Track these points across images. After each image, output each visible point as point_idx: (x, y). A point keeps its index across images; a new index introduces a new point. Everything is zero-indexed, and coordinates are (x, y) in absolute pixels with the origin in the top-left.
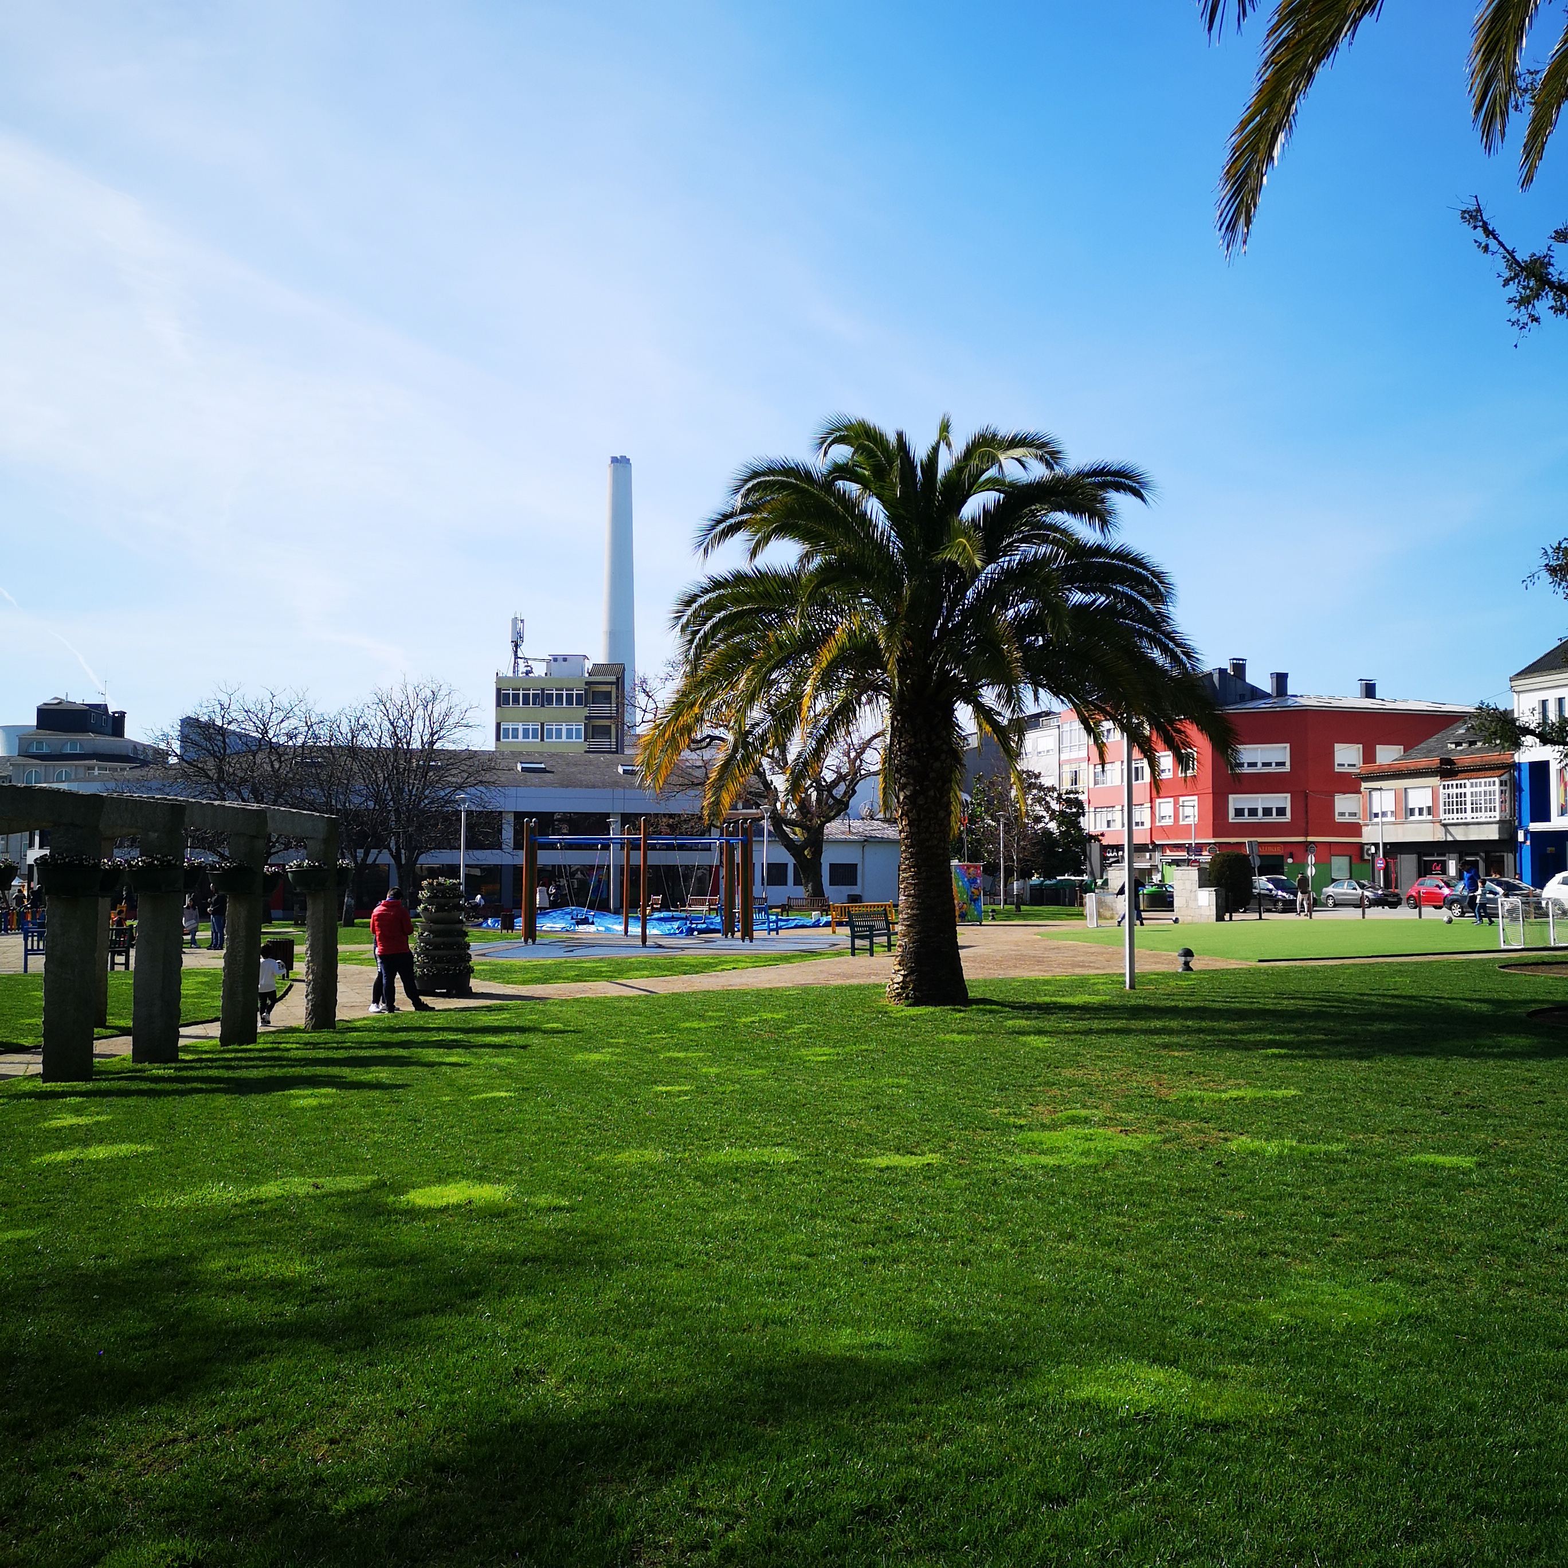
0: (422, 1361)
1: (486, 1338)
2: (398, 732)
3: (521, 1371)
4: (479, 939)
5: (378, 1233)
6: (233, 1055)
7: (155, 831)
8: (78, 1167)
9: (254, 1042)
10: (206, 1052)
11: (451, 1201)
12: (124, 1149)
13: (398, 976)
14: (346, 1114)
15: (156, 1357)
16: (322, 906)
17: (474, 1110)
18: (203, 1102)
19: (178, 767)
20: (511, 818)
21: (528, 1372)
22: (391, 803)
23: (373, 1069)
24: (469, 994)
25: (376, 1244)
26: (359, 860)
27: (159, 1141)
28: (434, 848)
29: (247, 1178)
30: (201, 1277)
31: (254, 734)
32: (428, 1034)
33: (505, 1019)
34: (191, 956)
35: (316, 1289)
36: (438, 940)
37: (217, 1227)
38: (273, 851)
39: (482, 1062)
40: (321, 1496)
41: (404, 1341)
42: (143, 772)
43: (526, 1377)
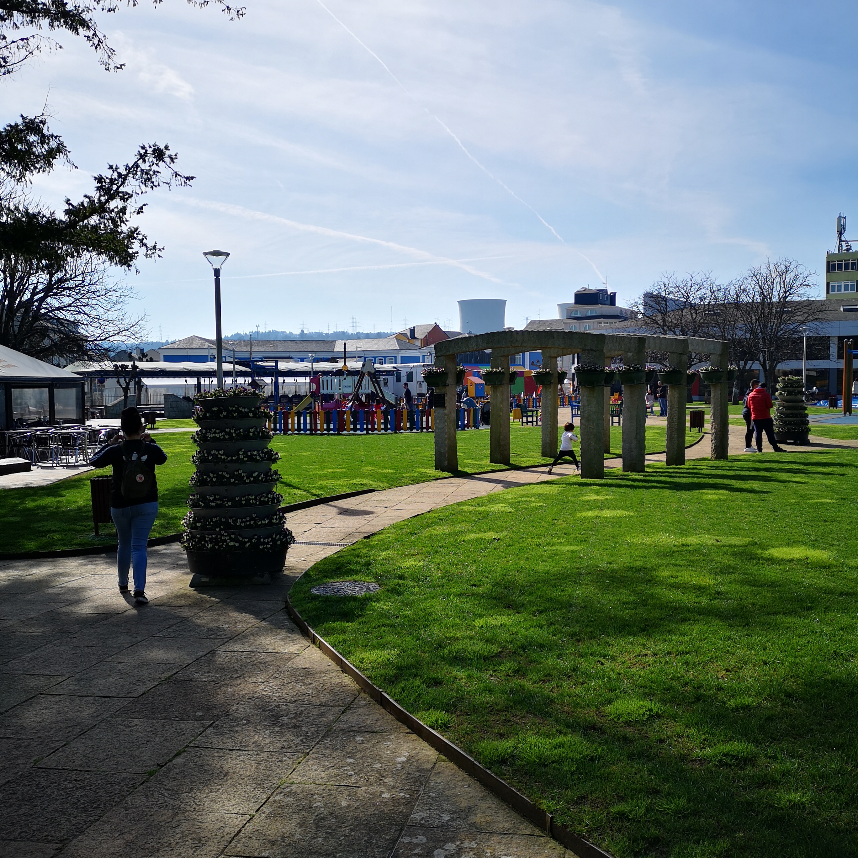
0: (778, 638)
1: (816, 632)
2: (765, 292)
3: (838, 653)
4: (815, 413)
5: (751, 568)
6: (672, 470)
7: (630, 352)
8: (598, 520)
9: (684, 464)
10: (659, 468)
11: (795, 556)
12: (619, 513)
13: (764, 432)
14: (734, 504)
15: (637, 614)
16: (720, 392)
17: (810, 508)
18: (657, 493)
19: (643, 319)
20: (836, 340)
21: (842, 654)
22: (760, 334)
23: (749, 482)
24: (808, 443)
25: (751, 574)
26: (741, 367)
27: (636, 511)
28: (786, 360)
29: (681, 533)
30: (658, 579)
31: (682, 299)
32: (782, 465)
33: (829, 458)
34: (651, 420)
35: (718, 593)
36: (788, 412)
37: (666, 555)
38: (693, 363)
39: (815, 482)
40: (721, 696)
41: (768, 626)
42: (625, 323)
43: (841, 657)
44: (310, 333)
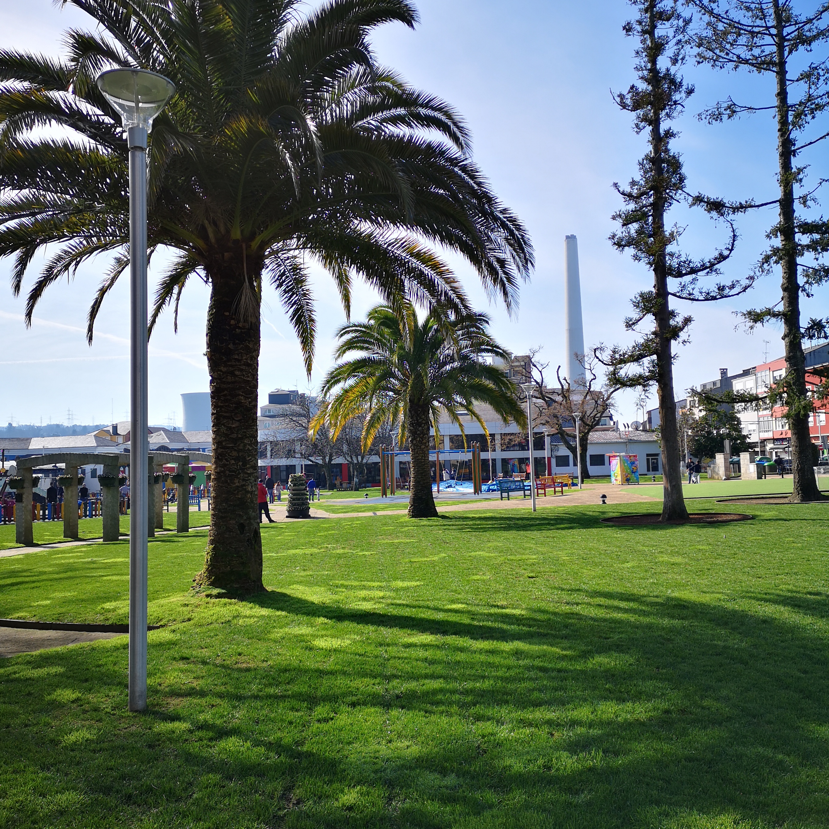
24: (308, 517)
36: (295, 497)
44: (20, 426)
